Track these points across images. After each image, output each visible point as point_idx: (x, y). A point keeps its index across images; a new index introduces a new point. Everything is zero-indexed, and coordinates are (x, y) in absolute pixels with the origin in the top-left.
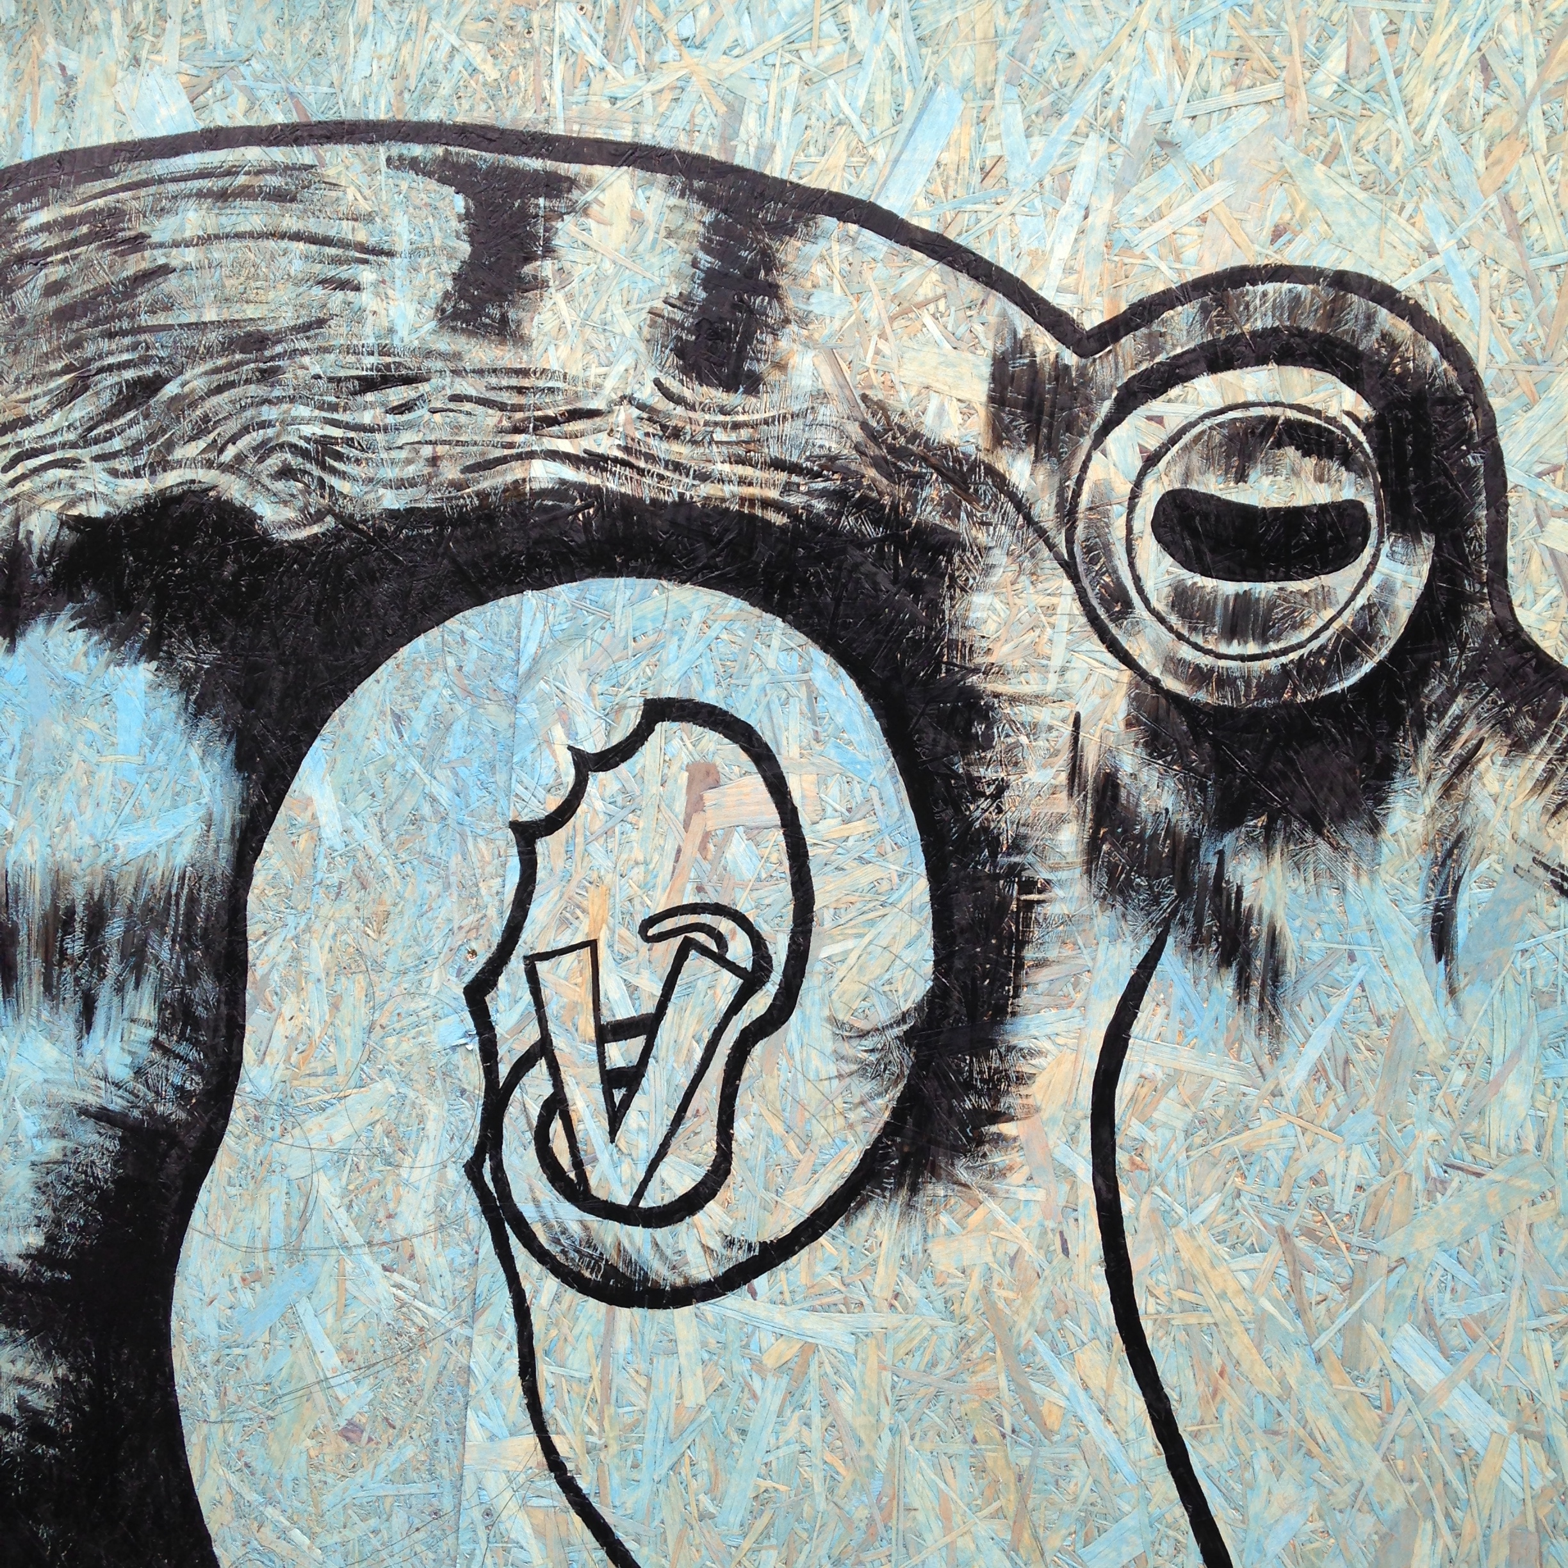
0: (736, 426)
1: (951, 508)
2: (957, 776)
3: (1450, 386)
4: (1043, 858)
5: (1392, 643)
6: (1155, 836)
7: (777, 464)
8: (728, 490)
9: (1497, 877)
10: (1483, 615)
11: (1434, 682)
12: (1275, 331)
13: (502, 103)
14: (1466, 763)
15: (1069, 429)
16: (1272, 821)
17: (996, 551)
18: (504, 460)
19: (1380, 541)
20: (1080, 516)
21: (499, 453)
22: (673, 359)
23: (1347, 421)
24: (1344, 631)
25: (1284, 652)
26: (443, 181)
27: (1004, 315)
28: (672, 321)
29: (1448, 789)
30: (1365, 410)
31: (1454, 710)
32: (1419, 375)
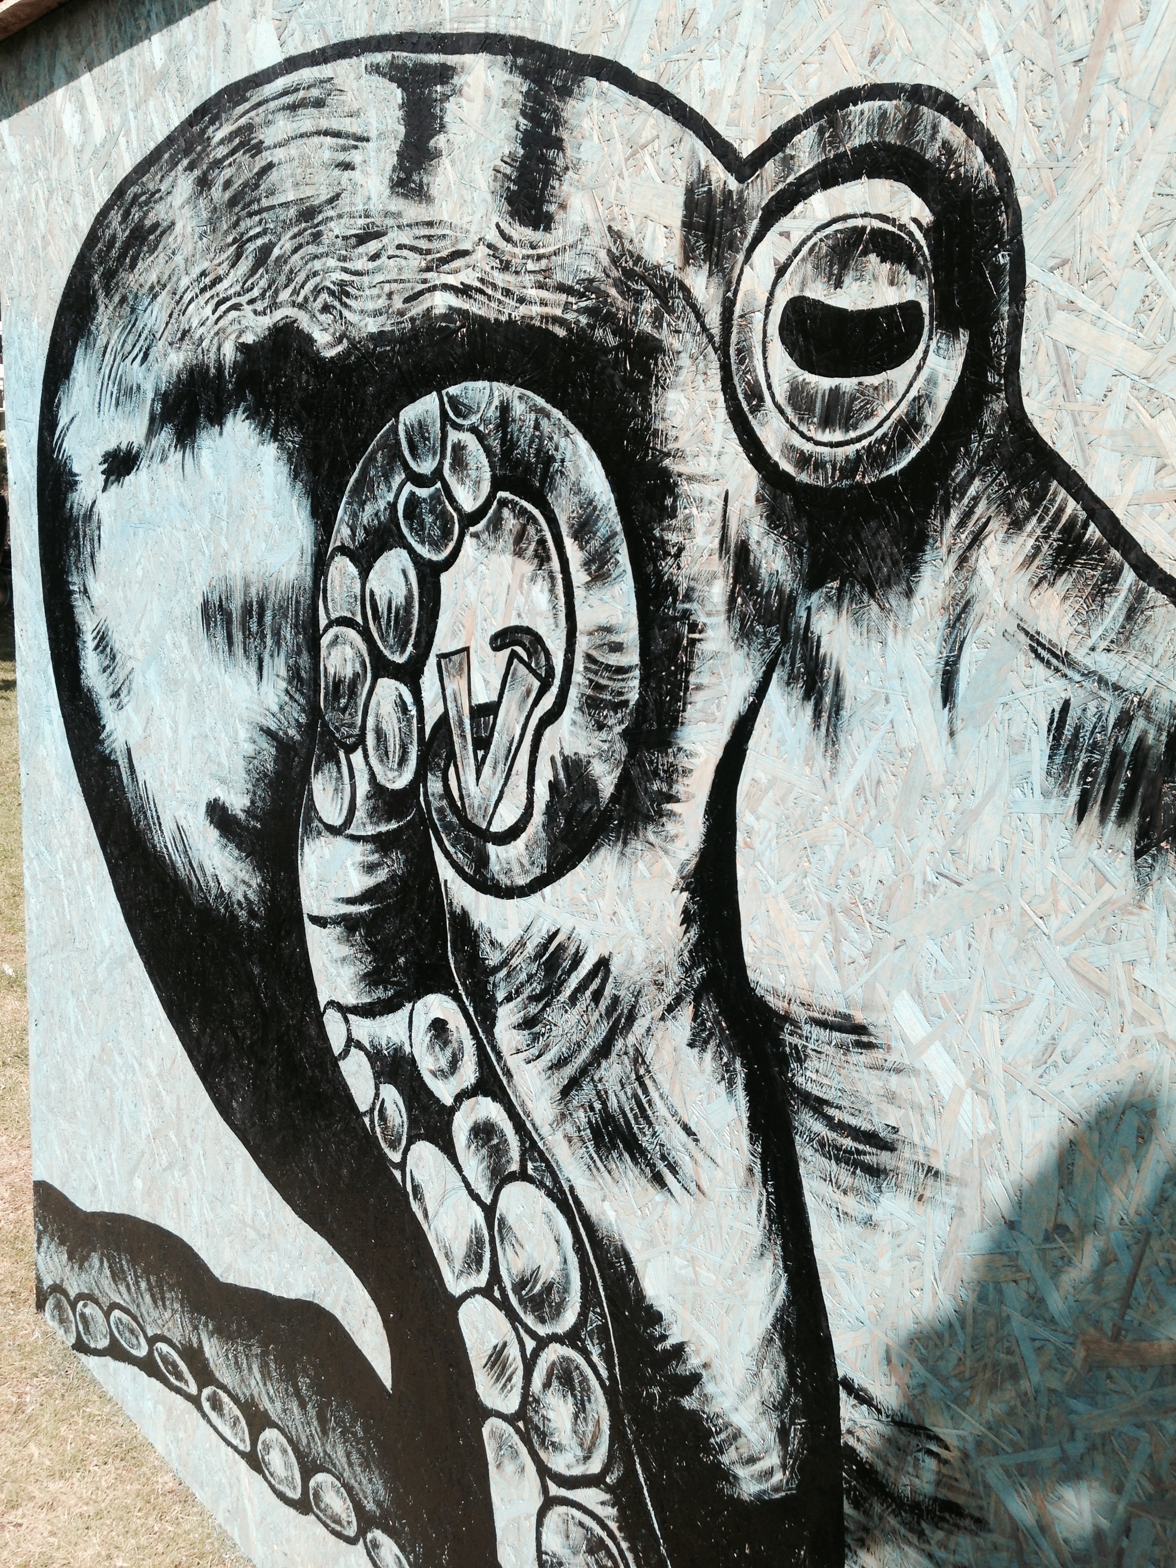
0: (539, 257)
1: (657, 318)
2: (654, 538)
3: (991, 187)
4: (703, 606)
5: (932, 431)
6: (769, 592)
7: (562, 288)
8: (536, 310)
9: (990, 639)
10: (998, 405)
11: (959, 466)
12: (868, 146)
13: (419, 12)
14: (977, 539)
15: (730, 248)
16: (842, 584)
17: (682, 355)
18: (421, 293)
19: (930, 338)
20: (735, 322)
21: (420, 287)
22: (506, 207)
23: (913, 228)
24: (900, 421)
25: (859, 439)
26: (391, 80)
27: (693, 152)
28: (505, 175)
29: (963, 560)
30: (927, 217)
31: (972, 491)
32: (968, 179)
